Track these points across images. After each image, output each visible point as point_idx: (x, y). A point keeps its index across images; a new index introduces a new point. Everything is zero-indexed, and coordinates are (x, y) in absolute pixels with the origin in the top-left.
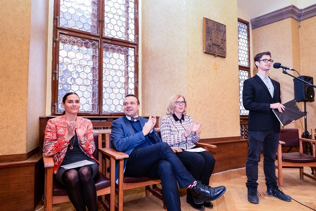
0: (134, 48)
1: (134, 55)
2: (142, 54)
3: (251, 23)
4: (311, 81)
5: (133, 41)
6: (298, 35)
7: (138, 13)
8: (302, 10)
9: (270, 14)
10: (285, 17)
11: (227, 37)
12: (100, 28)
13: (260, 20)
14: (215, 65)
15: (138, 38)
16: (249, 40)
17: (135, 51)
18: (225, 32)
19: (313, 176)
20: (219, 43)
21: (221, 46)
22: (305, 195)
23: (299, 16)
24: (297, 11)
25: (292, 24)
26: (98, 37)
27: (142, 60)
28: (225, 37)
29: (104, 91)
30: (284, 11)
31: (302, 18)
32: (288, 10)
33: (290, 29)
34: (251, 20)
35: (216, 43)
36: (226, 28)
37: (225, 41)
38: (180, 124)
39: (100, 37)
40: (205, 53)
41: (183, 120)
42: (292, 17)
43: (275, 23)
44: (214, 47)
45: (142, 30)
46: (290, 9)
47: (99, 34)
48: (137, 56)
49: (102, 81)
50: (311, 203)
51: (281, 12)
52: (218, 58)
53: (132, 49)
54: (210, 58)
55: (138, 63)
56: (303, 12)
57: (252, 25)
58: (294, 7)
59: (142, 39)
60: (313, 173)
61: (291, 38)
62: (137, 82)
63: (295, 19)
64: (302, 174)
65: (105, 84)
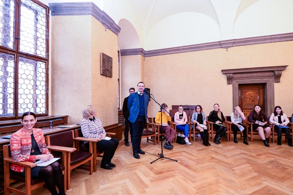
0: (45, 63)
1: (45, 68)
2: (52, 68)
3: (121, 52)
4: (149, 91)
5: (45, 57)
6: (144, 64)
7: (48, 35)
8: (146, 51)
9: (131, 49)
10: (138, 54)
11: (113, 65)
12: (16, 44)
13: (126, 52)
14: (107, 82)
15: (48, 55)
16: (119, 62)
17: (46, 65)
18: (112, 62)
19: (152, 140)
20: (109, 69)
21: (110, 71)
22: (151, 150)
23: (145, 54)
24: (144, 51)
25: (141, 58)
26: (14, 52)
27: (51, 72)
28: (112, 65)
29: (19, 96)
30: (138, 50)
31: (146, 56)
32: (140, 50)
33: (141, 61)
34: (120, 50)
35: (107, 69)
36: (112, 59)
37: (112, 67)
38: (94, 122)
39: (16, 52)
40: (102, 75)
41: (95, 119)
42: (141, 55)
43: (133, 55)
44: (107, 71)
45: (52, 49)
46: (141, 50)
47: (15, 49)
48: (48, 69)
49: (18, 89)
50: (154, 153)
51: (136, 50)
52: (108, 78)
53: (43, 63)
54: (104, 77)
55: (48, 74)
56: (146, 53)
57: (121, 53)
58: (143, 49)
59: (51, 56)
60: (151, 139)
61: (141, 66)
62: (48, 89)
63: (143, 56)
64: (148, 140)
65: (20, 91)
